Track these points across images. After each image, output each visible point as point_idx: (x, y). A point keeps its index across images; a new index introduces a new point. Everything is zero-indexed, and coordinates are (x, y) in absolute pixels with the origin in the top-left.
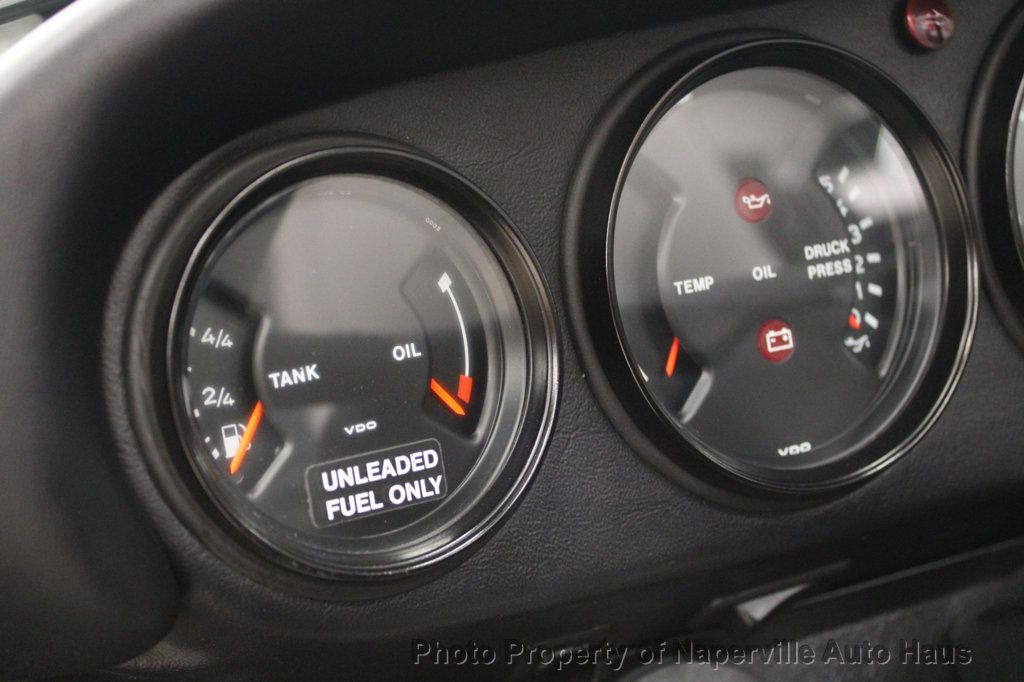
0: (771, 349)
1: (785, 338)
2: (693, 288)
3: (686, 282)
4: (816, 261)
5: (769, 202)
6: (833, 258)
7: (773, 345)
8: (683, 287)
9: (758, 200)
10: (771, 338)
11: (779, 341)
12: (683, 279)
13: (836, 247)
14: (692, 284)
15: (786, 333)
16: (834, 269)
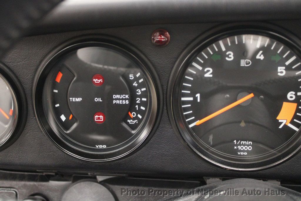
0: (96, 120)
1: (101, 118)
2: (75, 100)
3: (73, 98)
4: (116, 99)
5: (102, 81)
6: (122, 99)
7: (96, 119)
8: (72, 99)
9: (98, 81)
10: (96, 117)
11: (99, 118)
12: (73, 97)
13: (124, 96)
14: (75, 99)
15: (101, 117)
16: (122, 102)
